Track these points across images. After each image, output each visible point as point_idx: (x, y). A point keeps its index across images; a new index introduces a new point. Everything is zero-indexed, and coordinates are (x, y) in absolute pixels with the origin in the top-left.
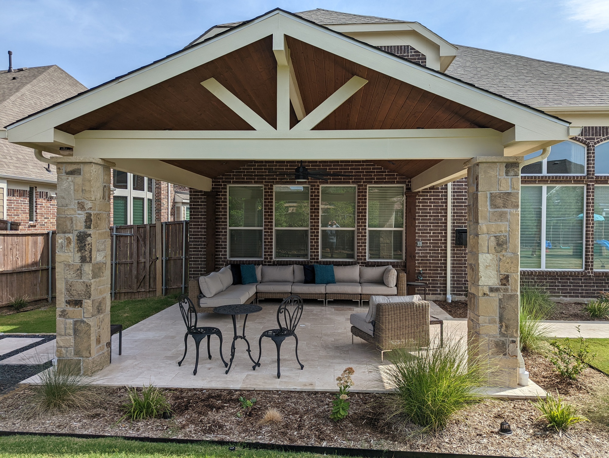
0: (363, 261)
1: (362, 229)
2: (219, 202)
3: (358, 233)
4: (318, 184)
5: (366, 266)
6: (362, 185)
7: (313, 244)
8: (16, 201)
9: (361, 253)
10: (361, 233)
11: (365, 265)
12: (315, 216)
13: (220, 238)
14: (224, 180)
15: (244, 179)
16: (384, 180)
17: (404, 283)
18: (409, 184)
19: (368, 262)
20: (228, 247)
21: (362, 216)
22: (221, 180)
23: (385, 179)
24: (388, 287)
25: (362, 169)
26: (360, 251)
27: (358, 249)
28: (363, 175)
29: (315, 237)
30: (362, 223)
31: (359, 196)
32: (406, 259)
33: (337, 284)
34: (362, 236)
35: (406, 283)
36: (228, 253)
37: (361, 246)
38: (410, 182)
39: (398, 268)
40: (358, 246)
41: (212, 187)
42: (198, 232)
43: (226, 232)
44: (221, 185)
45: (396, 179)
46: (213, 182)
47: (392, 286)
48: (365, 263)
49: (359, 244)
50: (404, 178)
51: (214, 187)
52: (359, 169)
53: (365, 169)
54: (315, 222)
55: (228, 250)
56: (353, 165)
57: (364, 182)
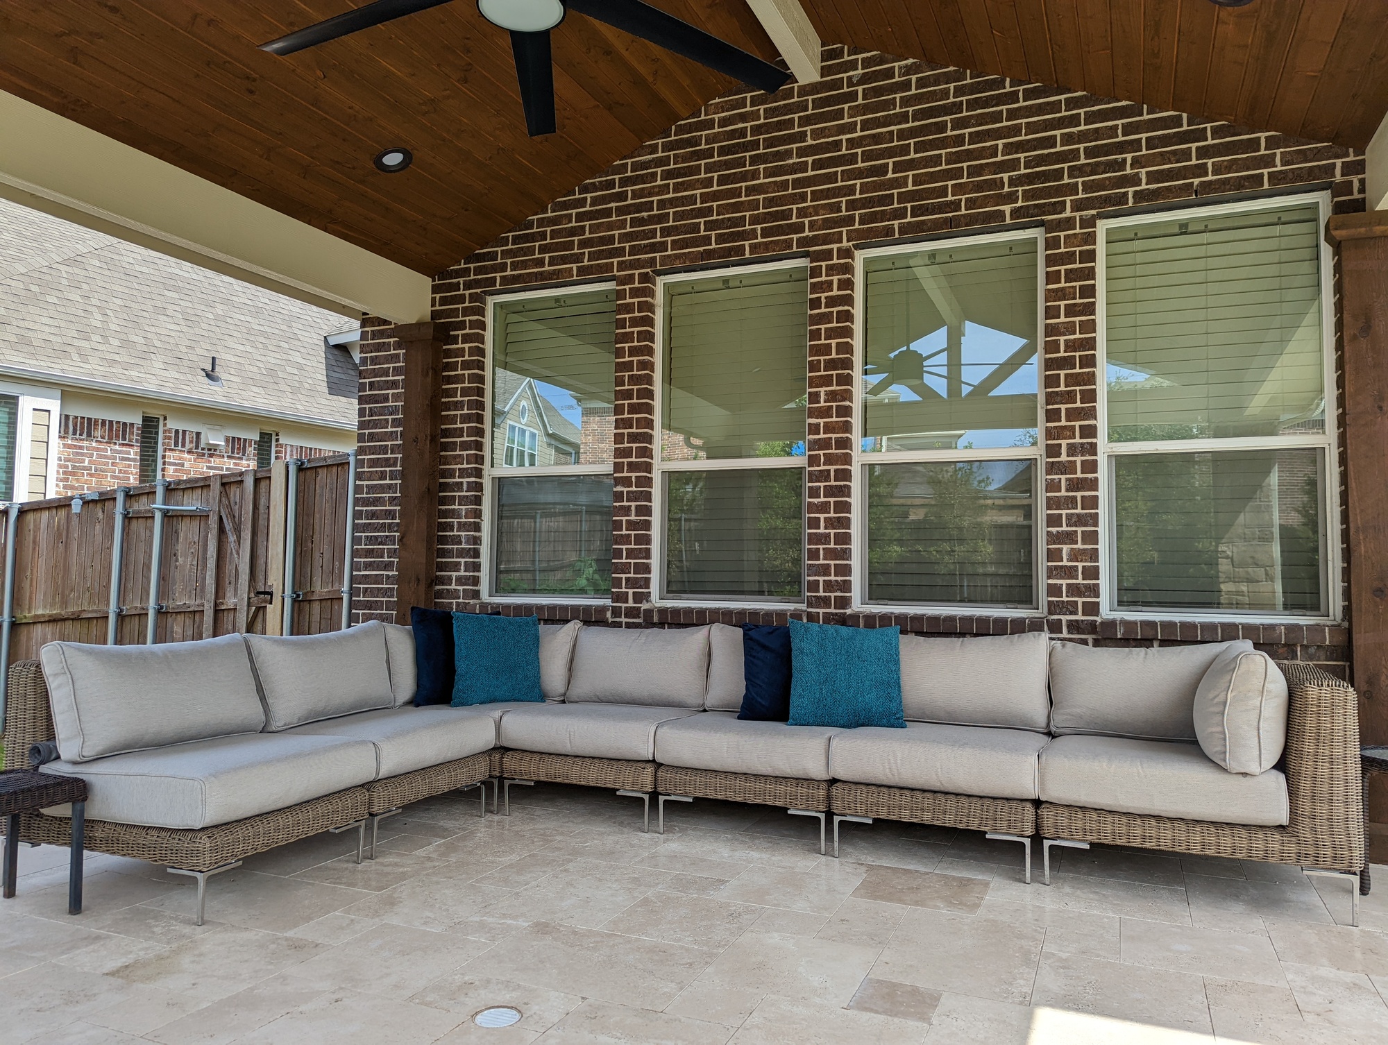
0: (1079, 617)
1: (1072, 450)
2: (453, 366)
3: (1051, 468)
4: (845, 244)
5: (1097, 643)
6: (1069, 223)
7: (822, 530)
8: (97, 449)
9: (1070, 572)
10: (1068, 468)
11: (1090, 638)
12: (832, 396)
13: (454, 514)
14: (472, 277)
15: (540, 263)
16: (1196, 181)
17: (1339, 752)
18: (1355, 180)
19: (1112, 624)
20: (486, 548)
21: (1073, 380)
22: (461, 280)
23: (1201, 170)
24: (1225, 770)
25: (1068, 139)
26: (1065, 563)
27: (1053, 555)
28: (1075, 172)
29: (832, 500)
30: (1072, 415)
31: (1051, 278)
32: (1347, 611)
33: (913, 730)
34: (1075, 485)
35: (1355, 751)
36: (484, 575)
37: (1069, 538)
39: (1298, 662)
40: (1052, 538)
41: (430, 309)
42: (383, 488)
43: (479, 487)
44: (461, 299)
45: (1268, 161)
46: (435, 289)
47: (1253, 768)
48: (1092, 627)
49: (1054, 530)
50: (1318, 155)
51: (438, 308)
52: (1051, 142)
53: (1082, 137)
54: (829, 428)
55: (485, 560)
56: (1016, 130)
57: (1078, 206)
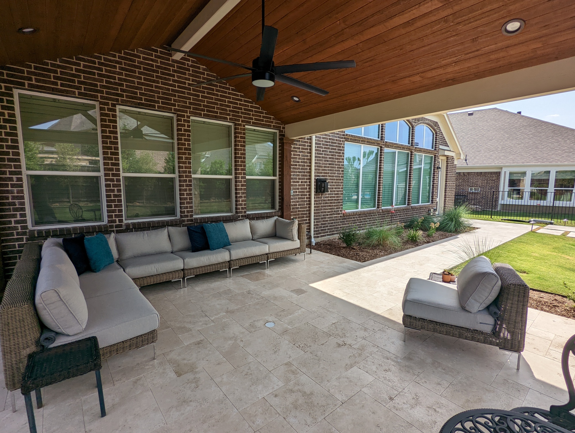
0: (243, 214)
1: (241, 177)
3: (236, 181)
4: (188, 114)
6: (240, 125)
7: (185, 196)
10: (241, 181)
12: (186, 158)
14: (6, 78)
19: (249, 215)
20: (27, 206)
21: (242, 162)
23: (263, 121)
24: (293, 241)
25: (240, 104)
26: (241, 203)
28: (242, 113)
30: (242, 170)
31: (237, 137)
33: (233, 245)
34: (242, 185)
36: (29, 218)
37: (241, 197)
38: (284, 128)
43: (20, 179)
45: (272, 123)
47: (297, 239)
48: (245, 216)
49: (238, 195)
50: (278, 124)
52: (237, 104)
53: (243, 105)
54: (186, 167)
55: (28, 212)
56: (230, 98)
57: (242, 121)
